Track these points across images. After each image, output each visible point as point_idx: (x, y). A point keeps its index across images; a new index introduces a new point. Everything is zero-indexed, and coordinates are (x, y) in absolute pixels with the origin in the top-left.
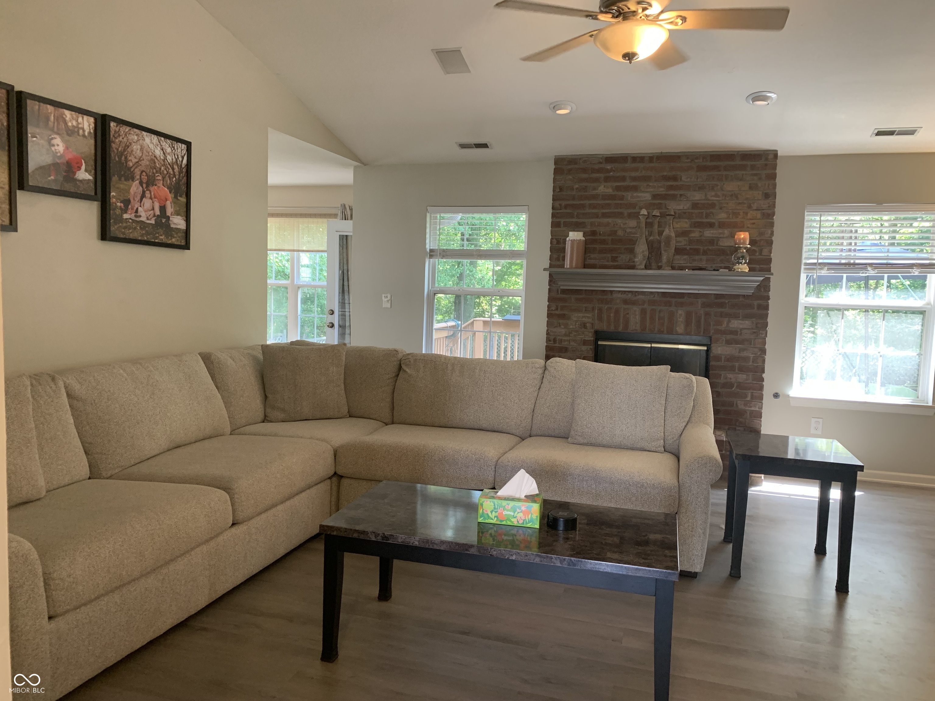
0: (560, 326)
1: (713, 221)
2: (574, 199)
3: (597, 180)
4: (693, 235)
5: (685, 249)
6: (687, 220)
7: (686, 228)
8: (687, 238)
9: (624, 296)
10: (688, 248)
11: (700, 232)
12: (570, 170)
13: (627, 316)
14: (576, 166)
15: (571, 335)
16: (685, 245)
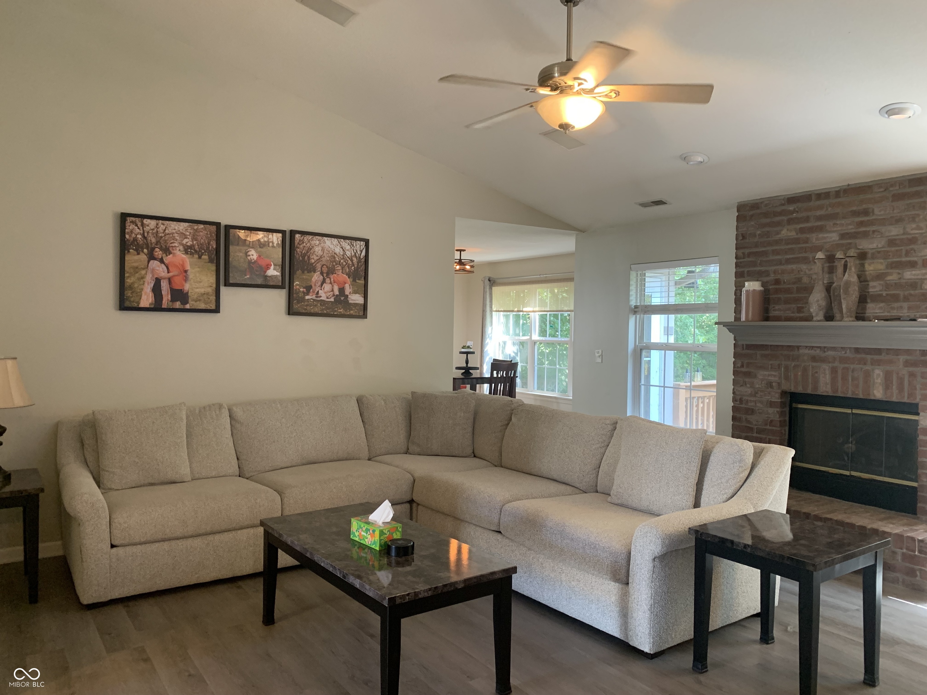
0: (746, 384)
1: (915, 259)
2: (756, 246)
3: (779, 224)
4: (889, 278)
5: (881, 295)
6: (882, 261)
7: (881, 270)
8: (882, 282)
9: (812, 352)
10: (884, 293)
11: (899, 274)
12: (752, 216)
13: (816, 375)
14: (758, 211)
15: (757, 395)
16: (880, 291)
